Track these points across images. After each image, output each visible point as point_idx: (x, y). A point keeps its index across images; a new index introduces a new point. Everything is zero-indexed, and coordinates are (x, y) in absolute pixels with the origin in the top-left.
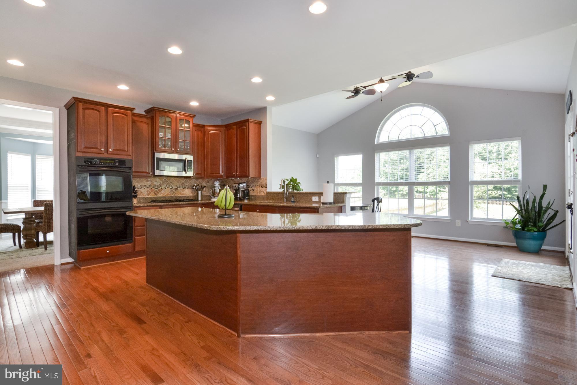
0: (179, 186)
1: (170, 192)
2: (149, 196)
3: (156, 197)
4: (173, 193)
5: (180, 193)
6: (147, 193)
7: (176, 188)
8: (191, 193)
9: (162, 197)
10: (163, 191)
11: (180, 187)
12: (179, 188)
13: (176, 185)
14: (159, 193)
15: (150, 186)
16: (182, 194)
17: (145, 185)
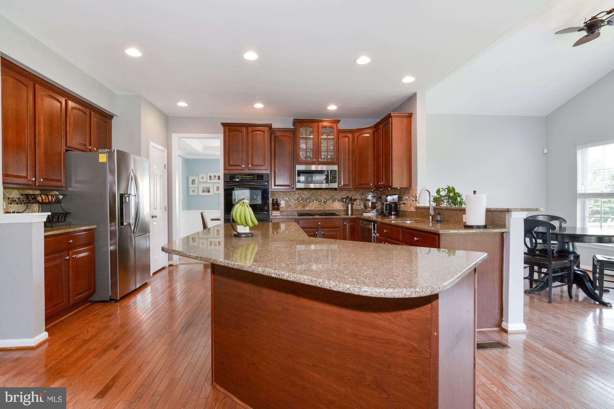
0: (328, 199)
1: (318, 206)
2: (297, 209)
3: (303, 210)
4: (321, 206)
5: (330, 207)
6: (295, 206)
7: (325, 201)
8: (342, 207)
9: (310, 210)
10: (311, 204)
11: (329, 200)
12: (328, 201)
13: (324, 197)
14: (306, 206)
15: (298, 199)
16: (332, 208)
17: (294, 197)
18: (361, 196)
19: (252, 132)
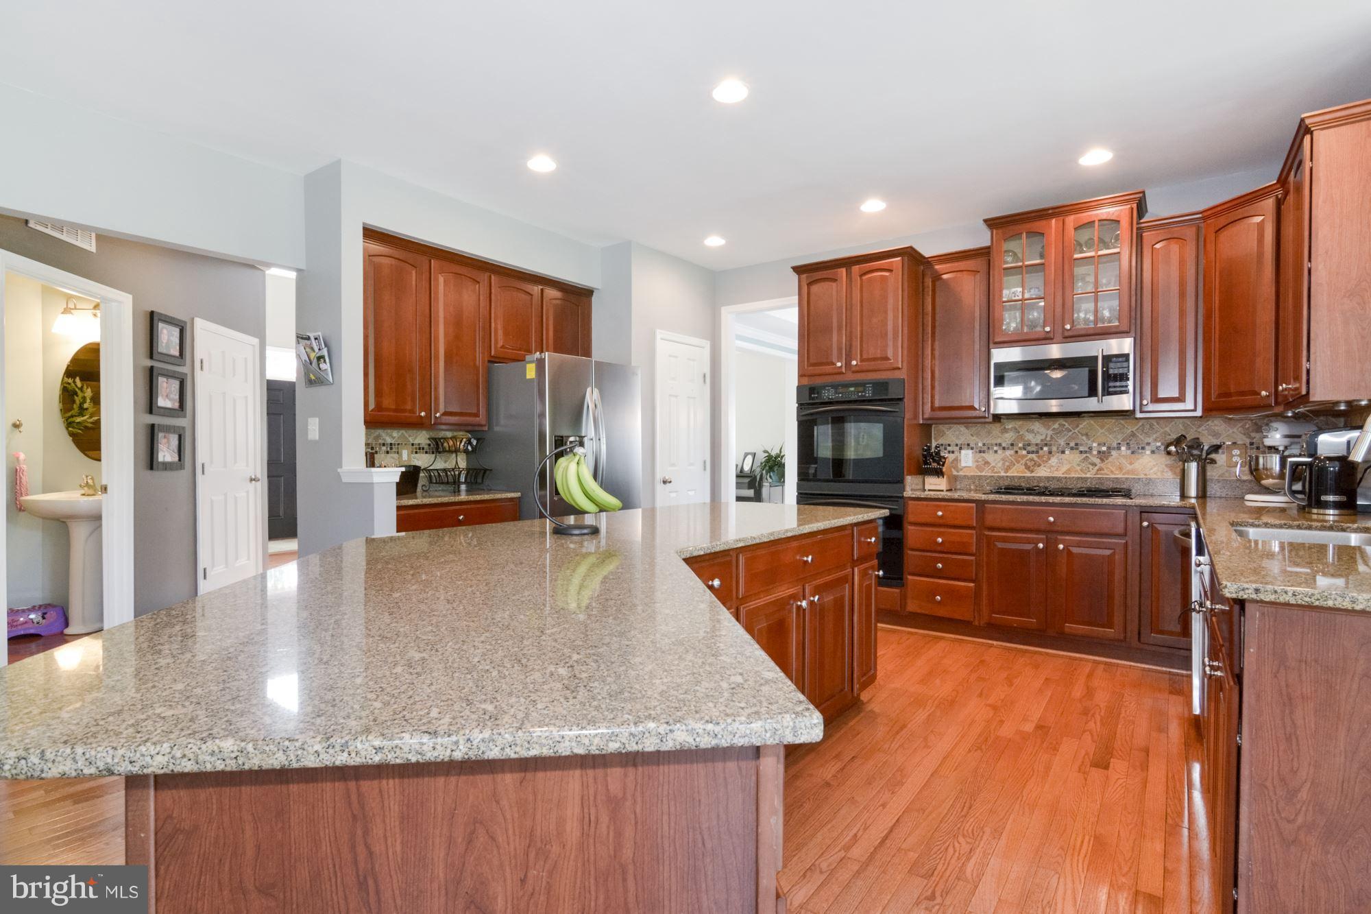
0: (1115, 445)
1: (1079, 465)
2: (1008, 474)
3: (1028, 477)
4: (1091, 467)
5: (1121, 469)
6: (1003, 464)
7: (1104, 452)
8: (1166, 469)
9: (1048, 479)
10: (1054, 461)
11: (1119, 448)
12: (1114, 453)
13: (1102, 440)
14: (1039, 465)
15: (1012, 445)
16: (1128, 473)
17: (999, 441)
18: (1250, 437)
19: (861, 276)
